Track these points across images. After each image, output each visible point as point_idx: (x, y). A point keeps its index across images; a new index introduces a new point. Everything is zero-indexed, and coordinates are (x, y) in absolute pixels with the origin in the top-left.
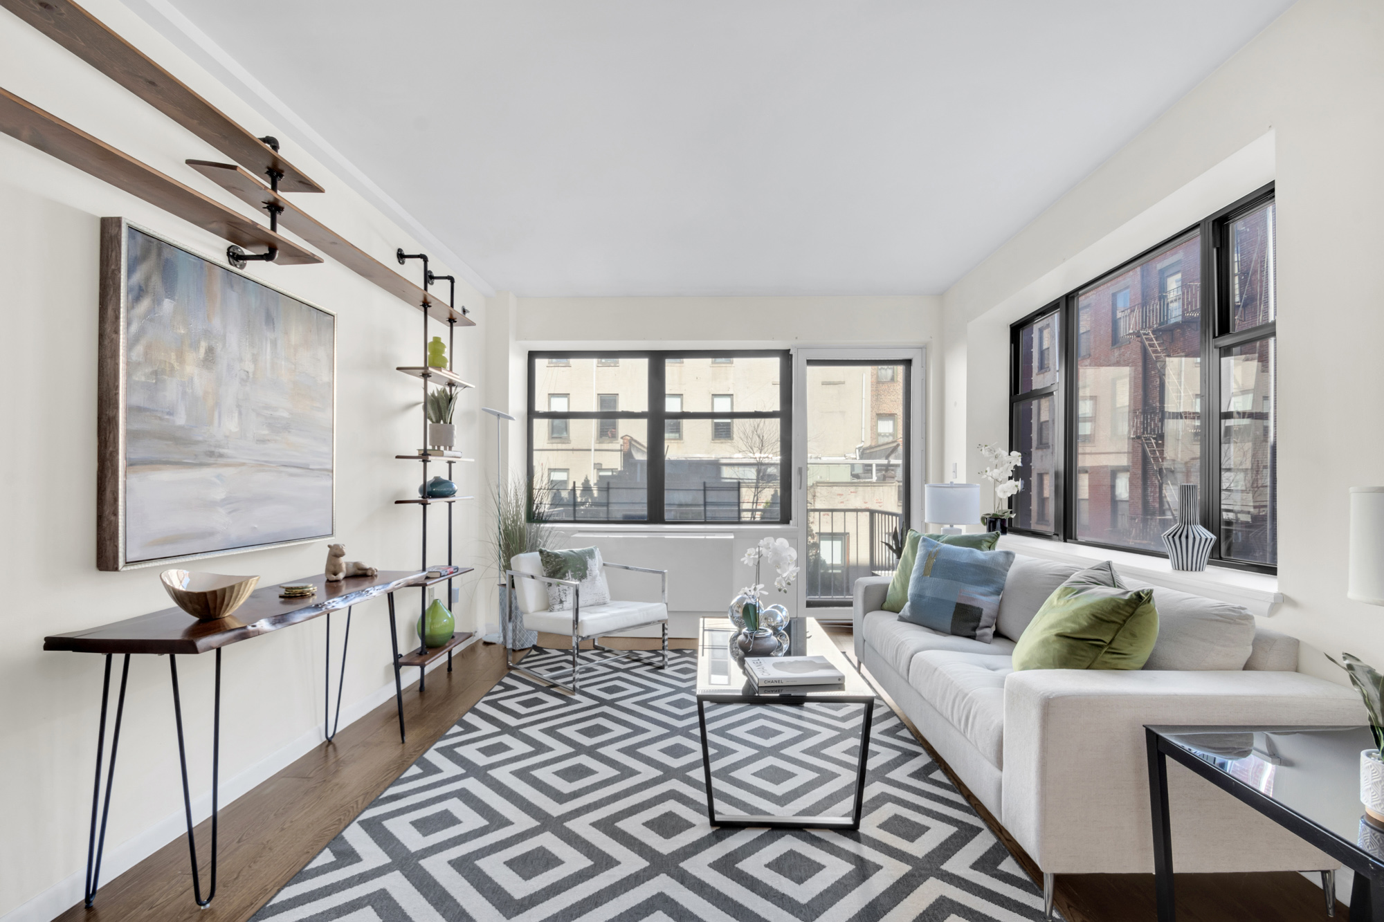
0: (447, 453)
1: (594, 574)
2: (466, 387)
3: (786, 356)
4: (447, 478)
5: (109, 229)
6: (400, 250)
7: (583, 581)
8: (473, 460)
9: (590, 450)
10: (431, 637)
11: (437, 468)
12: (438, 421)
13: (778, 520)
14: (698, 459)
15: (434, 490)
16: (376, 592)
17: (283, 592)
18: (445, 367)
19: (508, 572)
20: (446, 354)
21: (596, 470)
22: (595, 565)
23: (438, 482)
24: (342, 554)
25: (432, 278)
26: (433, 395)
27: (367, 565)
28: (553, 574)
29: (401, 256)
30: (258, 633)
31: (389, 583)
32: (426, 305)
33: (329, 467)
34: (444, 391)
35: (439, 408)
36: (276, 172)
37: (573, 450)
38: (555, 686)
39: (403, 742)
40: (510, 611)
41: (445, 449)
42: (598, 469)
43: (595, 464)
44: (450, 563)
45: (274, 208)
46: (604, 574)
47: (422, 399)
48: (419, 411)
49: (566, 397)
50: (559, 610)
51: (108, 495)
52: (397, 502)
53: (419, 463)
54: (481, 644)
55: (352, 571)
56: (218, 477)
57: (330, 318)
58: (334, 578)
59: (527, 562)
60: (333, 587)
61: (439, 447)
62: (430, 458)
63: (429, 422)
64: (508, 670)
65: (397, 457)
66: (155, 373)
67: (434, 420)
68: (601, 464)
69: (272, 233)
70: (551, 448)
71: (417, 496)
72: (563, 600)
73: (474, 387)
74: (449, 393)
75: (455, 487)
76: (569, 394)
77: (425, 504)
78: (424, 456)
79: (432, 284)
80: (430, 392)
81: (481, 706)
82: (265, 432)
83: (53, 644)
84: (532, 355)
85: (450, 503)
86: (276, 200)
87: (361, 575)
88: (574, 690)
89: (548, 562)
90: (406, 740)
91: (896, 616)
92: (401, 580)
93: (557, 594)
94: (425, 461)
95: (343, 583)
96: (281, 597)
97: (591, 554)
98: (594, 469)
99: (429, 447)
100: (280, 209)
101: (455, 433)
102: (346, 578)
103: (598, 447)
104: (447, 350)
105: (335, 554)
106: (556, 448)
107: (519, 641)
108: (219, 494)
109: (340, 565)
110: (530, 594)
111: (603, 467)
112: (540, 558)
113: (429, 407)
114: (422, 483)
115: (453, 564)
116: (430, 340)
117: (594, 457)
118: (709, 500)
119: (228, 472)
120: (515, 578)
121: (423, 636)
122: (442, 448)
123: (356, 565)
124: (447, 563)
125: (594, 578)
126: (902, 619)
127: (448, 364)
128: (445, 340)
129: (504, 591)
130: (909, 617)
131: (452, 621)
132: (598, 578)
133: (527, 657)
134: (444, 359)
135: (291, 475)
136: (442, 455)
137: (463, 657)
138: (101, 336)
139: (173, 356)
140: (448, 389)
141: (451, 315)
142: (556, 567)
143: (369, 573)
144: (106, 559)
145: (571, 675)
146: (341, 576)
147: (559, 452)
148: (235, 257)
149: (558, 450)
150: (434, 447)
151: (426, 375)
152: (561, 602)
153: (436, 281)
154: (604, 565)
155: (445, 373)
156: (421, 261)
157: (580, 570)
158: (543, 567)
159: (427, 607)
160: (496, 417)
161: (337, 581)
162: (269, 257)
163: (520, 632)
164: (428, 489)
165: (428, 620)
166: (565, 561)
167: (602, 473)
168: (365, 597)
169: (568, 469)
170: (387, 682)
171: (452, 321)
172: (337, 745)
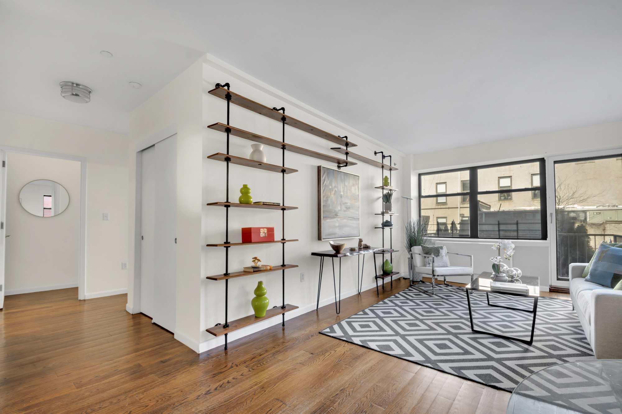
0: (389, 212)
1: (442, 255)
2: (395, 190)
3: (542, 161)
4: (390, 221)
5: (319, 168)
6: (375, 151)
7: (438, 257)
8: (398, 214)
9: (458, 208)
10: (386, 271)
11: (387, 217)
12: (387, 203)
13: (540, 238)
14: (523, 210)
15: (387, 224)
16: (371, 251)
17: (350, 249)
18: (389, 185)
19: (410, 252)
20: (389, 181)
21: (461, 217)
22: (443, 252)
23: (387, 222)
24: (362, 241)
25: (385, 157)
26: (385, 194)
27: (368, 245)
28: (427, 253)
29: (376, 153)
30: (348, 256)
31: (374, 250)
32: (383, 167)
33: (358, 218)
34: (388, 192)
35: (387, 198)
36: (347, 145)
37: (449, 208)
38: (427, 292)
39: (378, 297)
40: (412, 267)
41: (389, 211)
42: (462, 217)
43: (460, 214)
44: (391, 248)
45: (347, 154)
46: (448, 256)
47: (382, 196)
48: (381, 200)
49: (445, 184)
50: (428, 267)
51: (320, 224)
52: (375, 228)
53: (381, 216)
54: (402, 278)
55: (365, 246)
56: (337, 220)
57: (358, 177)
58: (360, 247)
59: (417, 249)
60: (360, 249)
61: (387, 211)
62: (385, 214)
63: (384, 203)
64: (411, 286)
65: (375, 214)
66: (327, 198)
67: (386, 202)
68: (464, 214)
69: (347, 161)
70: (438, 208)
71: (381, 226)
72: (430, 263)
73: (398, 190)
74: (390, 193)
75: (392, 223)
76: (446, 182)
77: (383, 229)
78: (383, 214)
79: (385, 159)
80: (384, 194)
81: (400, 293)
82: (345, 209)
83: (313, 254)
84: (420, 175)
85: (391, 228)
86: (347, 152)
87: (367, 248)
88: (433, 294)
89: (424, 250)
90: (379, 297)
91: (584, 279)
92: (377, 249)
93: (428, 261)
94: (383, 215)
95: (362, 249)
96: (350, 250)
97: (442, 248)
98: (460, 217)
99: (384, 211)
100: (348, 153)
101: (392, 206)
102: (363, 248)
103: (462, 206)
104: (389, 179)
105: (361, 241)
106: (440, 208)
107: (415, 278)
108: (337, 225)
109: (362, 244)
110: (418, 260)
111: (465, 216)
112: (421, 248)
113: (384, 198)
114: (382, 222)
115: (392, 248)
116: (384, 177)
117: (459, 211)
118: (501, 228)
119: (339, 219)
120: (413, 254)
121: (383, 270)
122: (388, 211)
123: (366, 245)
124: (390, 248)
125: (442, 257)
126: (587, 280)
127: (390, 184)
128: (389, 177)
129: (409, 260)
130: (589, 279)
131: (392, 267)
132: (444, 256)
133: (418, 283)
134: (389, 183)
135: (351, 220)
136: (388, 213)
137: (396, 281)
138: (318, 191)
139: (329, 193)
140: (390, 192)
141: (390, 168)
142: (427, 252)
143: (369, 247)
144: (319, 238)
145: (432, 290)
146: (362, 247)
147: (442, 209)
148: (339, 167)
149: (441, 208)
150: (386, 211)
151: (383, 189)
152: (429, 264)
153: (386, 158)
154: (448, 253)
155: (389, 187)
156: (381, 154)
157: (436, 253)
158: (422, 252)
159: (384, 261)
160: (406, 199)
161: (361, 248)
162: (346, 166)
163: (416, 275)
164: (384, 224)
165: (385, 265)
166: (431, 249)
167: (464, 219)
168: (368, 252)
169: (447, 217)
170: (373, 282)
171: (391, 170)
172: (361, 295)
